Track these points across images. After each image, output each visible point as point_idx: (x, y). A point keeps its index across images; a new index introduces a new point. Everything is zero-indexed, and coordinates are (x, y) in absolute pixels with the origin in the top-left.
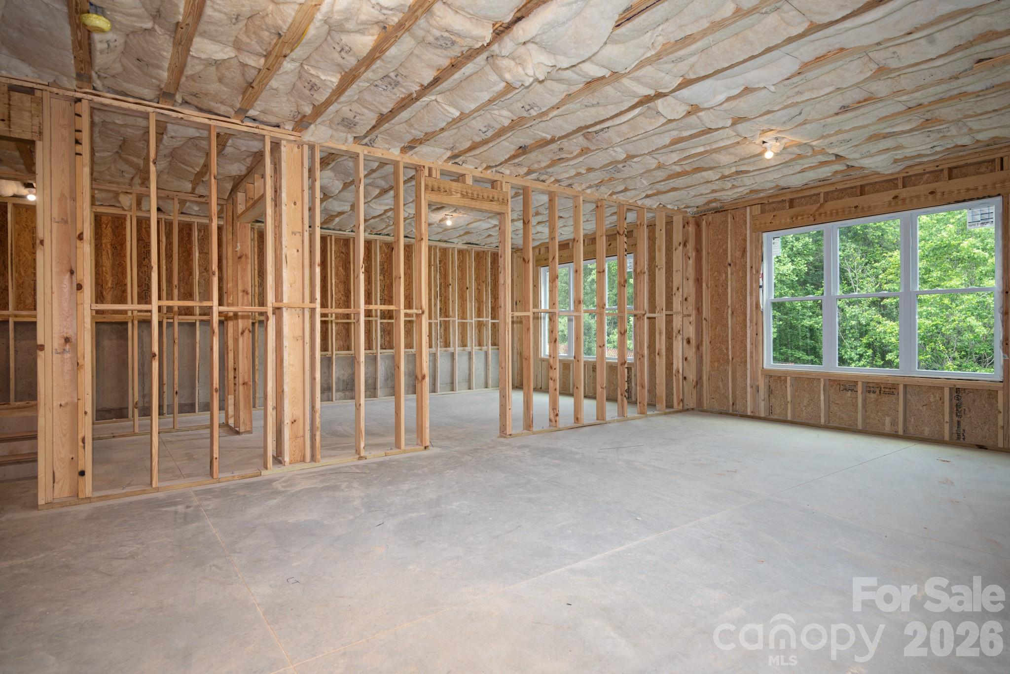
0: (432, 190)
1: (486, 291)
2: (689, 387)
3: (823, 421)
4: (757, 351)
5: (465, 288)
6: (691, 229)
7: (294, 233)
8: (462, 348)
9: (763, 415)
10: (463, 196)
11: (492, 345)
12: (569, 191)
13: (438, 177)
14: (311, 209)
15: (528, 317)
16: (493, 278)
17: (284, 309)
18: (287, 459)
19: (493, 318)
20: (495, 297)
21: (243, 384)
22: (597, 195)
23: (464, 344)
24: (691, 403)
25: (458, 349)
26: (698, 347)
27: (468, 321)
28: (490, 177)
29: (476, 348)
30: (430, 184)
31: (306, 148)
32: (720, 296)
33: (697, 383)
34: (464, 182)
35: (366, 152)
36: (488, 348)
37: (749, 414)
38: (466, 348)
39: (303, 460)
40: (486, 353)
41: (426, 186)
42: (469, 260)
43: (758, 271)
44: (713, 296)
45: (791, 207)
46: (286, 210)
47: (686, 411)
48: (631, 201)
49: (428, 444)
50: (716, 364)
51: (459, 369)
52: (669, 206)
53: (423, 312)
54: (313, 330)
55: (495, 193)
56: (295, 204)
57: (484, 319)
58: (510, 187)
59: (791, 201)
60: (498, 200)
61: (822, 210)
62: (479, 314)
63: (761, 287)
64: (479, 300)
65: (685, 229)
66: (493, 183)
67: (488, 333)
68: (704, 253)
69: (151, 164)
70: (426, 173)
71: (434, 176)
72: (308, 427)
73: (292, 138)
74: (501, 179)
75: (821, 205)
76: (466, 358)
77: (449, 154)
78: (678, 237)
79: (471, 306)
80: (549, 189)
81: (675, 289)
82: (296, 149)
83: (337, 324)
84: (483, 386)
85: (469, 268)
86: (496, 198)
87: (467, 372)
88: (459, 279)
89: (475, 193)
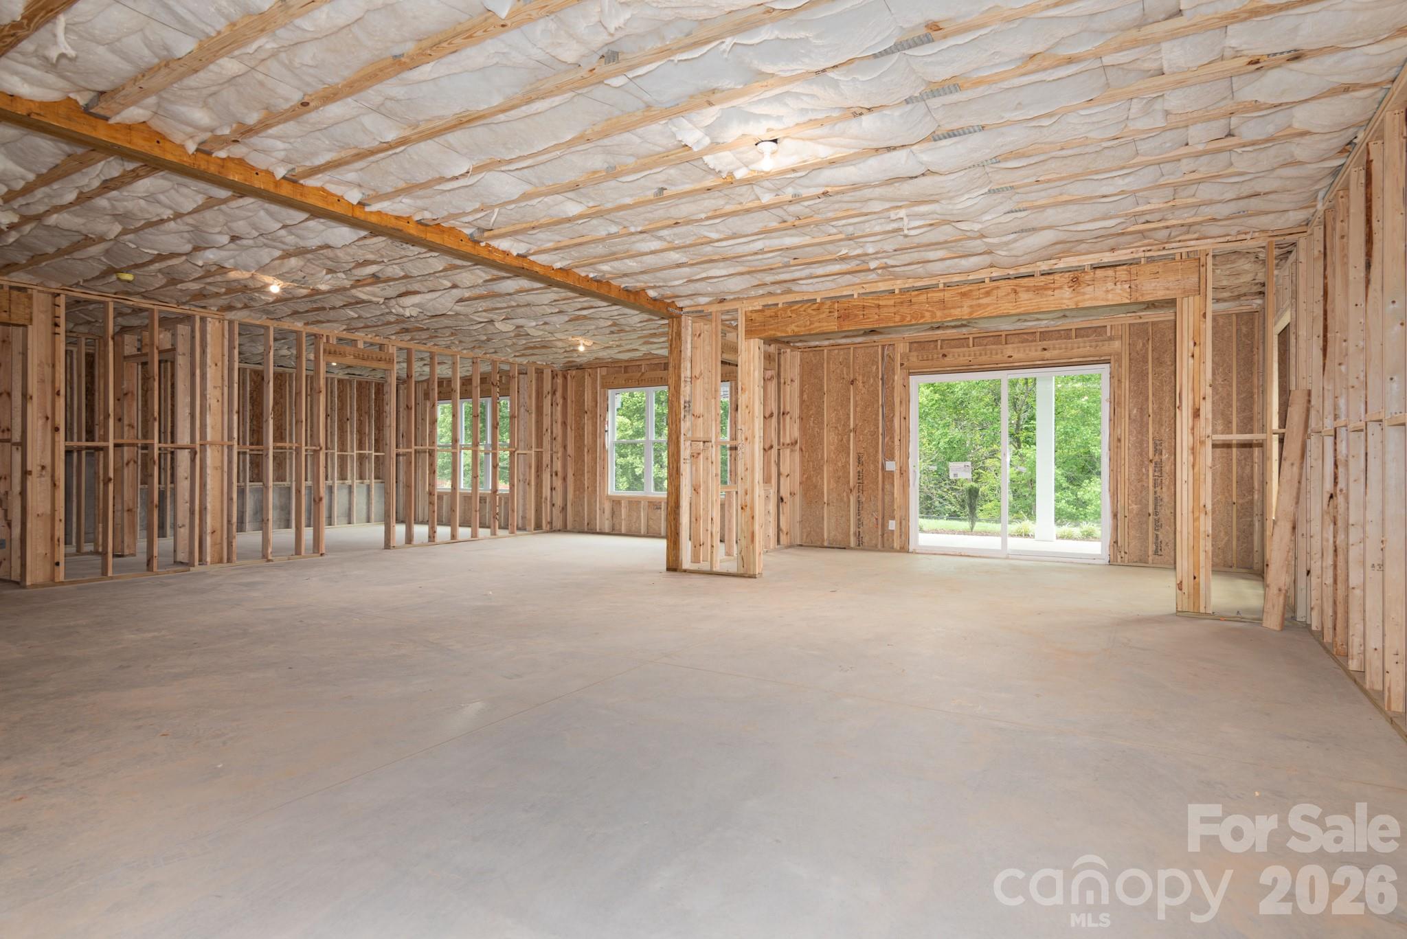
0: (330, 353)
1: (369, 422)
2: (557, 511)
3: (642, 533)
4: (604, 482)
5: (345, 420)
6: (559, 381)
7: (215, 387)
8: (341, 482)
9: (607, 531)
10: (355, 357)
11: (375, 479)
12: (447, 352)
13: (335, 343)
14: (231, 369)
15: (411, 453)
16: (377, 409)
17: (208, 446)
18: (209, 559)
19: (376, 451)
20: (380, 428)
21: (128, 510)
22: (471, 354)
23: (343, 477)
24: (558, 524)
25: (337, 482)
26: (565, 479)
27: (349, 453)
28: (379, 342)
29: (357, 482)
30: (328, 348)
31: (226, 323)
32: (580, 437)
33: (563, 508)
34: (356, 346)
35: (275, 325)
36: (371, 482)
37: (598, 530)
38: (346, 481)
39: (221, 561)
40: (369, 487)
41: (325, 350)
42: (351, 390)
43: (604, 419)
44: (575, 437)
45: (626, 372)
46: (211, 372)
47: (552, 530)
48: (503, 359)
49: (324, 552)
50: (577, 492)
51: (338, 503)
52: (539, 363)
53: (321, 449)
54: (230, 462)
55: (383, 355)
56: (216, 365)
57: (367, 452)
58: (395, 349)
59: (626, 367)
60: (385, 360)
61: (643, 378)
62: (361, 447)
63: (606, 431)
64: (360, 432)
65: (554, 381)
66: (381, 347)
67: (371, 466)
68: (569, 401)
69: (110, 339)
70: (325, 340)
71: (331, 342)
72: (225, 536)
73: (216, 316)
74: (388, 343)
75: (643, 374)
76: (346, 491)
77: (345, 327)
78: (547, 386)
79: (352, 438)
80: (430, 350)
81: (544, 430)
82: (217, 323)
83: (250, 455)
84: (365, 521)
85: (350, 397)
86: (383, 358)
87: (347, 506)
88: (338, 410)
89: (366, 355)
